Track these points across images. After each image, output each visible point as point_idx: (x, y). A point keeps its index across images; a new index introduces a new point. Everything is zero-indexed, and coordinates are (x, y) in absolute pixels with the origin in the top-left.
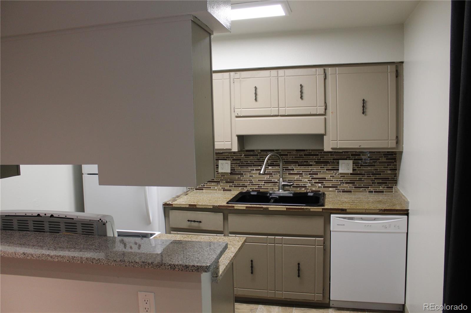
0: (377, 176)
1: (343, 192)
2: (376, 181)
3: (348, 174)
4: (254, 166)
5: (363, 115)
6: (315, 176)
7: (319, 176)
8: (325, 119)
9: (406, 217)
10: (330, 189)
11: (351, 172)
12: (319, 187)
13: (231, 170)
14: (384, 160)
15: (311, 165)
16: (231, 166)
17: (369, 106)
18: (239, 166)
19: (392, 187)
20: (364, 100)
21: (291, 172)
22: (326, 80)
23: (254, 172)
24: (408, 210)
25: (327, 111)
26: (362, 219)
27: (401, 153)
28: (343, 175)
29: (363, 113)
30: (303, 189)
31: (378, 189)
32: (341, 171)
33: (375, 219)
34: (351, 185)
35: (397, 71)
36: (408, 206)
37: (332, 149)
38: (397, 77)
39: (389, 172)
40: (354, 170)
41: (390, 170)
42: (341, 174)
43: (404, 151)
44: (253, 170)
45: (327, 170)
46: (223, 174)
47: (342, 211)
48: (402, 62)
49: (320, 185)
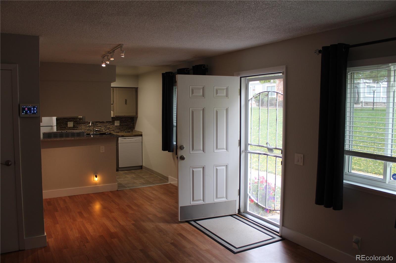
0: (128, 126)
1: (116, 132)
2: (128, 128)
3: (118, 126)
4: (83, 124)
5: (126, 105)
6: (106, 127)
7: (108, 127)
8: (113, 106)
9: (141, 137)
10: (112, 132)
11: (119, 125)
12: (108, 131)
13: (73, 126)
14: (130, 120)
15: (105, 123)
16: (73, 124)
17: (128, 102)
18: (77, 124)
19: (133, 130)
20: (126, 100)
21: (97, 126)
22: (114, 92)
23: (83, 126)
24: (142, 135)
25: (114, 103)
26: (128, 138)
27: (137, 118)
28: (116, 126)
29: (126, 104)
30: (102, 132)
31: (128, 131)
32: (115, 125)
33: (132, 138)
34: (119, 130)
35: (136, 90)
36: (142, 133)
37: (115, 116)
38: (136, 92)
39: (132, 125)
40: (120, 124)
41: (132, 124)
42: (115, 126)
43: (138, 116)
44: (82, 125)
45: (111, 124)
46: (70, 127)
47: (123, 136)
48: (138, 88)
49: (108, 130)
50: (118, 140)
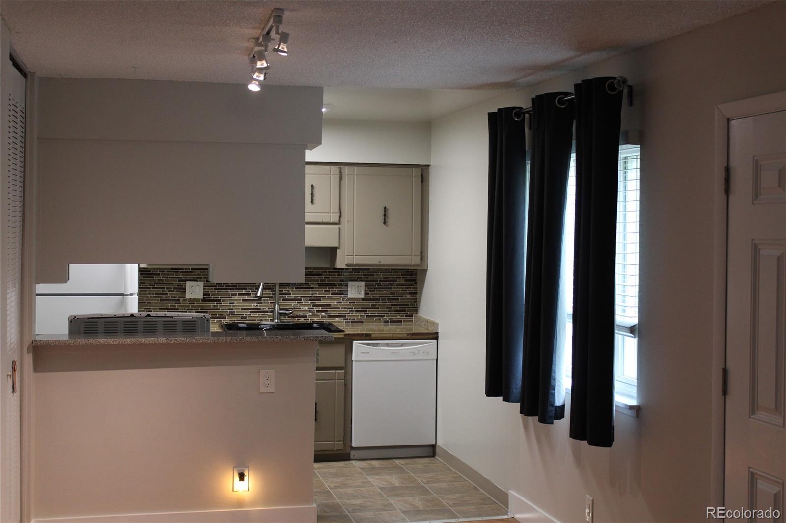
0: (395, 302)
1: (353, 322)
2: (393, 308)
3: (358, 299)
4: (236, 289)
5: (384, 226)
6: (317, 303)
7: (323, 302)
8: (340, 228)
9: (436, 341)
10: (337, 319)
11: (362, 296)
12: (322, 317)
13: (204, 295)
14: (402, 281)
15: (313, 288)
16: (204, 289)
17: (390, 214)
18: (215, 289)
19: (412, 316)
20: (385, 208)
21: (287, 297)
22: (342, 181)
23: (237, 297)
24: (437, 333)
25: (342, 219)
26: (387, 345)
27: (425, 271)
28: (353, 301)
29: (385, 223)
30: (302, 320)
31: (394, 319)
32: (350, 296)
33: (402, 345)
34: (362, 314)
35: (422, 175)
36: (438, 329)
37: (347, 265)
38: (422, 182)
39: (408, 296)
40: (366, 294)
41: (410, 294)
42: (350, 299)
43: (429, 269)
44: (236, 295)
45: (332, 294)
46: (192, 301)
47: (367, 337)
48: (429, 166)
49: (323, 314)
50: (349, 350)
